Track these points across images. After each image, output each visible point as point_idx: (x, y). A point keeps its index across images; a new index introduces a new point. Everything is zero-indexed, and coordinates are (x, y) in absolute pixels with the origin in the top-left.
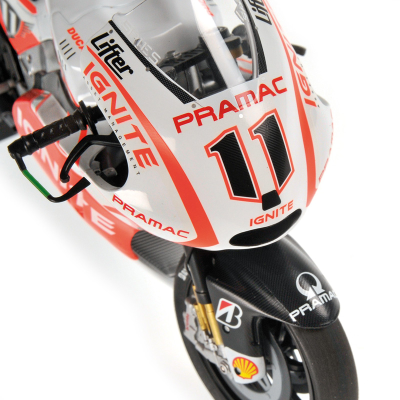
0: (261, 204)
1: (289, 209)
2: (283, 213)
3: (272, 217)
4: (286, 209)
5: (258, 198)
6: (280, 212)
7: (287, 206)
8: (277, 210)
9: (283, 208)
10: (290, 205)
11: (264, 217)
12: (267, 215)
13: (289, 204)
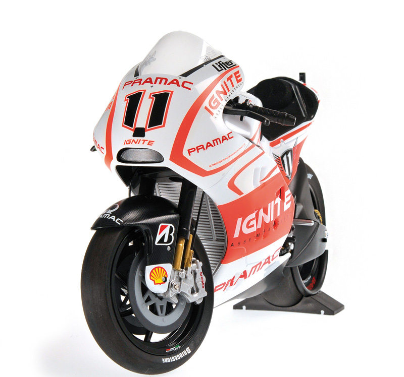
0: (133, 132)
1: (148, 144)
2: (143, 144)
3: (136, 143)
4: (146, 143)
5: (133, 128)
6: (142, 142)
7: (148, 141)
8: (140, 140)
9: (144, 141)
10: (150, 143)
11: (131, 141)
12: (134, 140)
13: (150, 141)
